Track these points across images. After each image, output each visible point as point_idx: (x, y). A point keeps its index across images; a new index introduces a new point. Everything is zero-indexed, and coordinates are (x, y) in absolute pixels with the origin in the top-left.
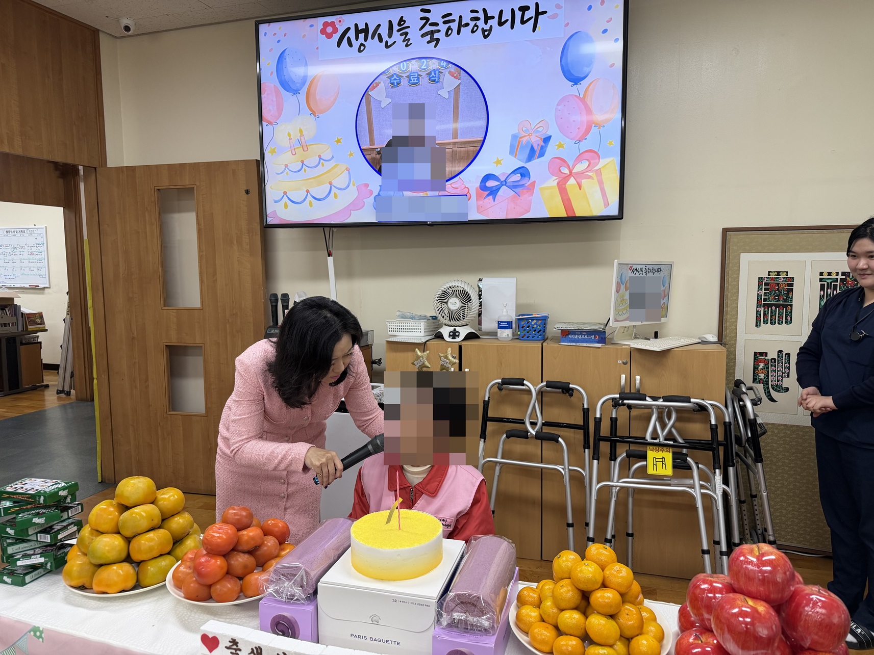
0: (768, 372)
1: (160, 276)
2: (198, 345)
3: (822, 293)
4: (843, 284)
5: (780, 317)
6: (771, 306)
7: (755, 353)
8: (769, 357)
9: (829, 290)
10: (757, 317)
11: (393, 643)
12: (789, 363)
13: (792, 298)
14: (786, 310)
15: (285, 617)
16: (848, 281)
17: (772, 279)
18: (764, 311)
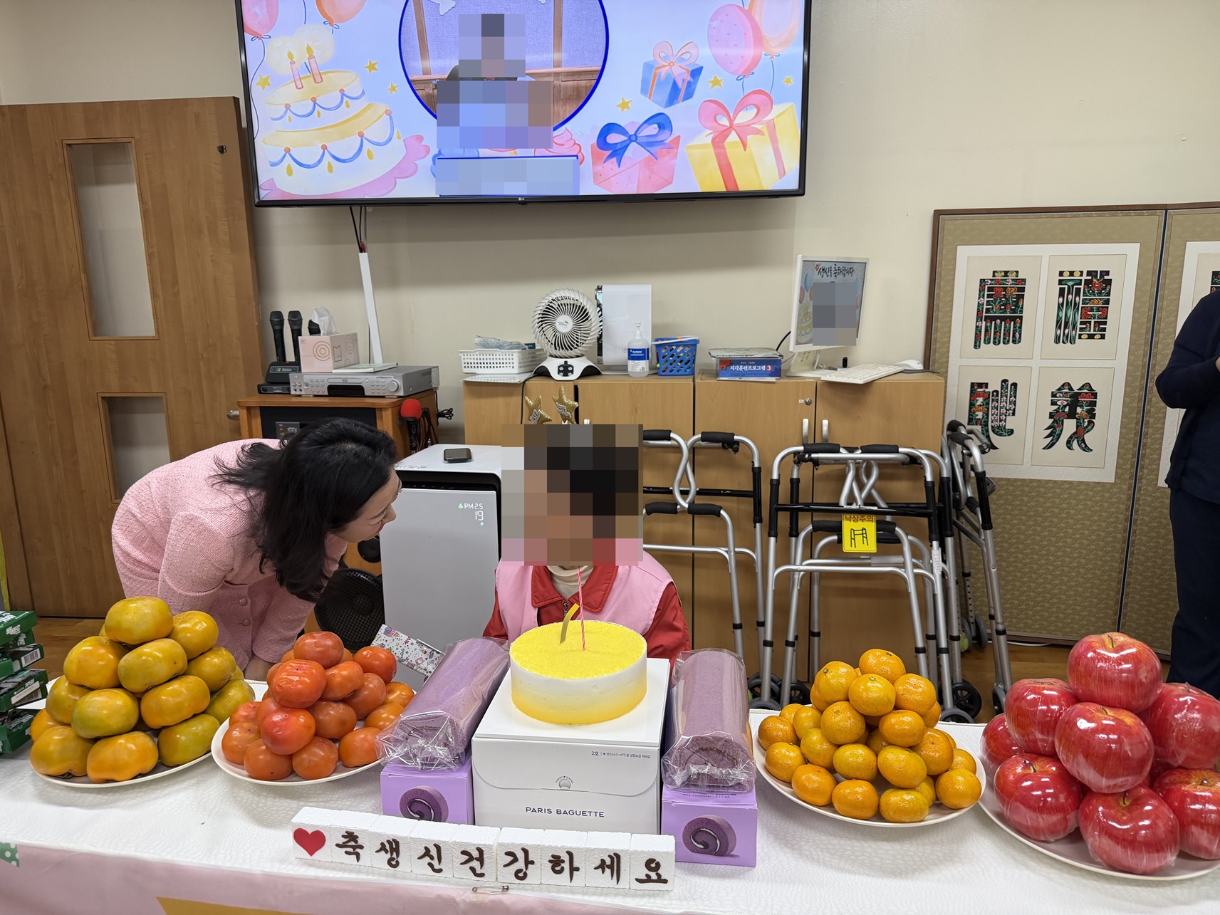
0: (988, 409)
1: (84, 286)
2: (155, 395)
3: (1061, 300)
4: (1089, 287)
5: (1007, 334)
6: (994, 318)
7: (973, 384)
8: (990, 389)
9: (1070, 296)
10: (976, 334)
11: (593, 814)
12: (1015, 397)
13: (1022, 308)
14: (1014, 324)
15: (423, 792)
16: (1095, 284)
17: (998, 282)
18: (986, 327)
